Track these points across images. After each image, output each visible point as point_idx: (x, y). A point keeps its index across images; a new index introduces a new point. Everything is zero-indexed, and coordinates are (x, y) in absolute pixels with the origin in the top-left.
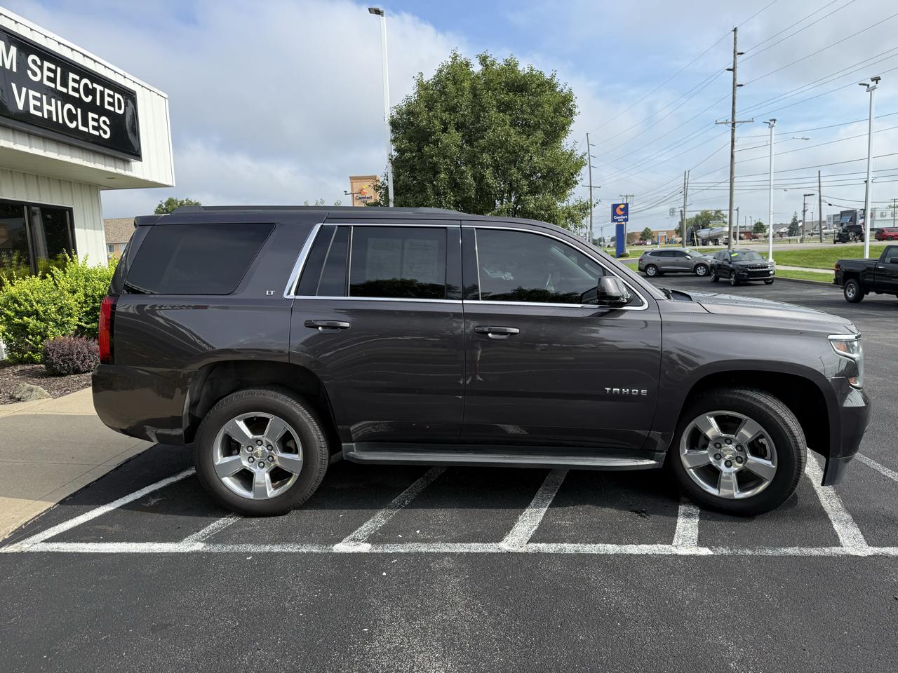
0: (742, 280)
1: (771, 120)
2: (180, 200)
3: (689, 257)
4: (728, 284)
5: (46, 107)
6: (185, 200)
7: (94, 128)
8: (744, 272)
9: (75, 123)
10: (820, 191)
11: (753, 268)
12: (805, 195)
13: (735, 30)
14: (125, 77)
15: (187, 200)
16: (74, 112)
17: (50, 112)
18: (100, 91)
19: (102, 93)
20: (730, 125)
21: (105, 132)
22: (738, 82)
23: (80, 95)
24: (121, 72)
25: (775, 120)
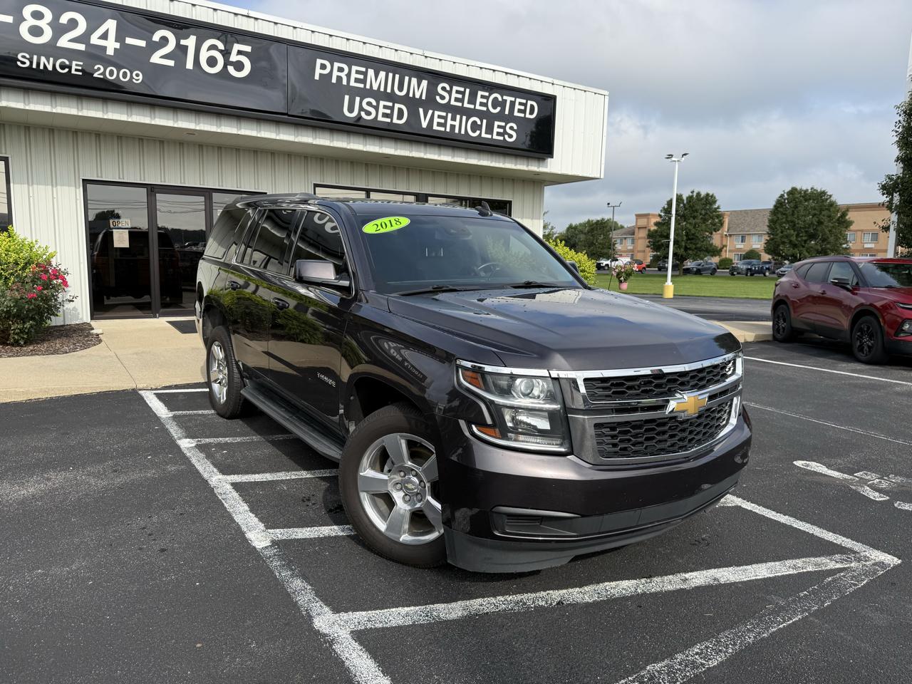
2: (804, 188)
5: (449, 122)
6: (809, 189)
7: (498, 134)
9: (478, 132)
14: (553, 84)
15: (811, 189)
16: (479, 123)
17: (453, 127)
18: (511, 101)
19: (513, 104)
21: (511, 136)
23: (488, 109)
24: (550, 80)
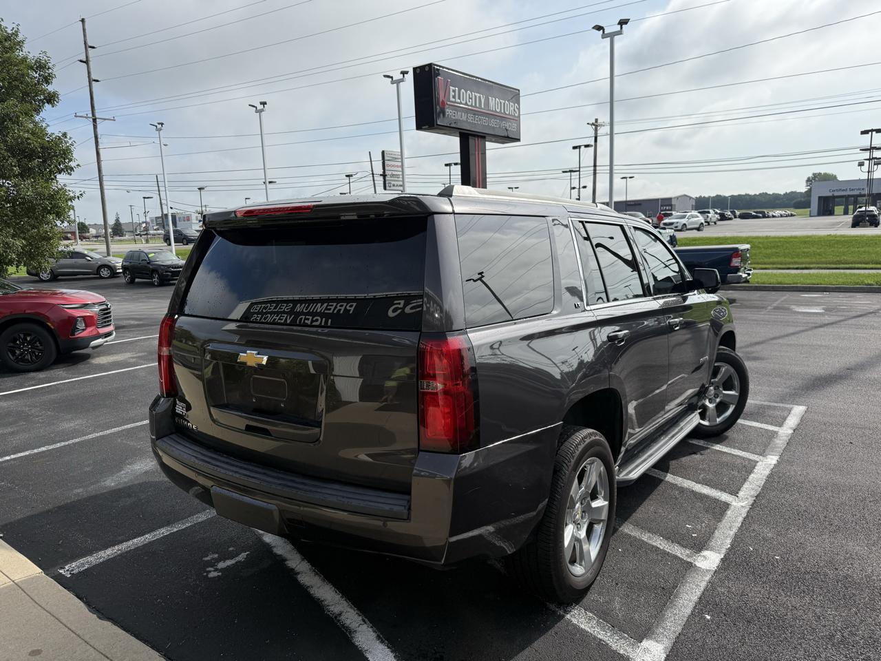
0: (167, 280)
1: (159, 124)
3: (89, 259)
4: (151, 285)
8: (166, 272)
10: (159, 195)
11: (175, 268)
12: (144, 198)
13: (83, 21)
20: (91, 120)
22: (93, 77)
25: (162, 124)
